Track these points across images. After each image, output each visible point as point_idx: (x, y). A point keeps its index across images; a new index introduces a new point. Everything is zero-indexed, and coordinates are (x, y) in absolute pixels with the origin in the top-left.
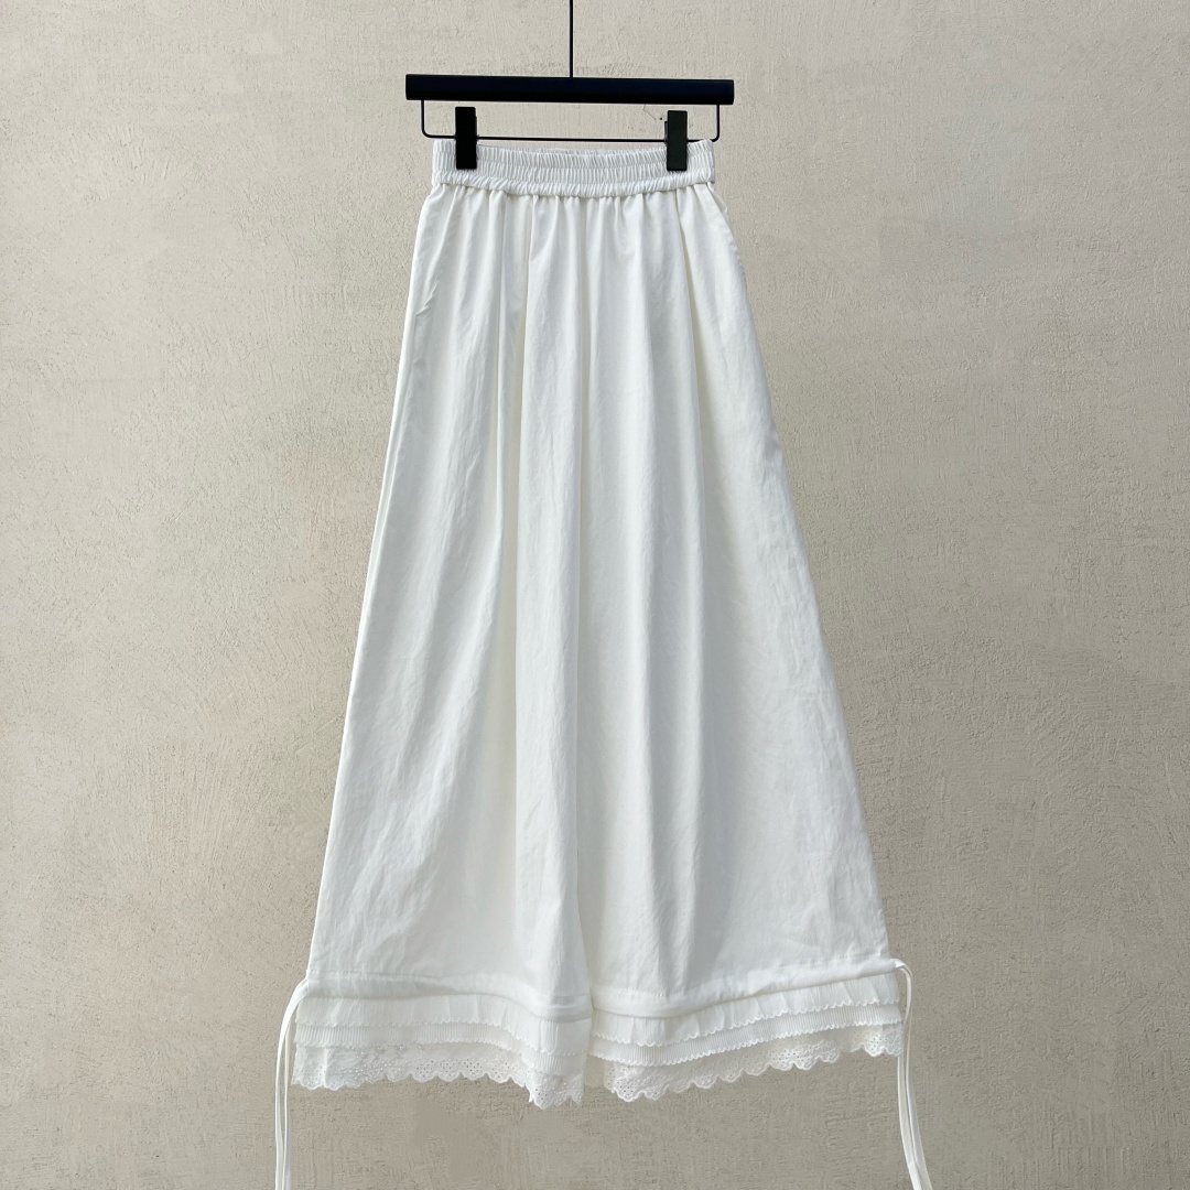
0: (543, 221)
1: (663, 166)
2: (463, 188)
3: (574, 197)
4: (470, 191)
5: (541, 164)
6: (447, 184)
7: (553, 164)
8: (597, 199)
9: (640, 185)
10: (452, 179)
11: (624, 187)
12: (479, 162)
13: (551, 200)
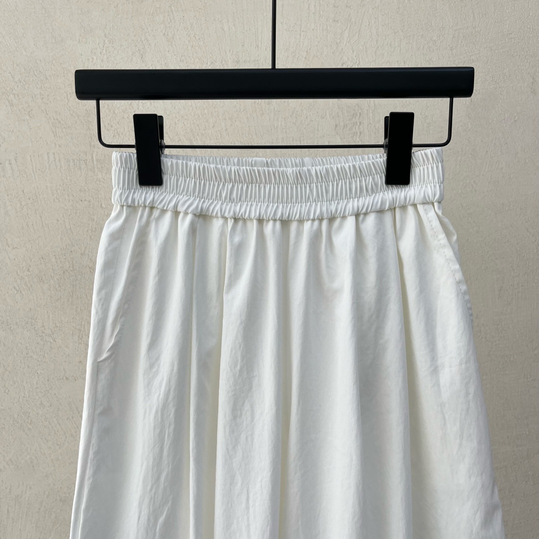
0: (239, 250)
1: (381, 178)
2: (147, 209)
3: (275, 220)
4: (156, 213)
5: (237, 179)
6: (129, 206)
7: (252, 179)
8: (301, 221)
9: (353, 204)
10: (133, 201)
11: (333, 208)
12: (165, 178)
13: (249, 223)
